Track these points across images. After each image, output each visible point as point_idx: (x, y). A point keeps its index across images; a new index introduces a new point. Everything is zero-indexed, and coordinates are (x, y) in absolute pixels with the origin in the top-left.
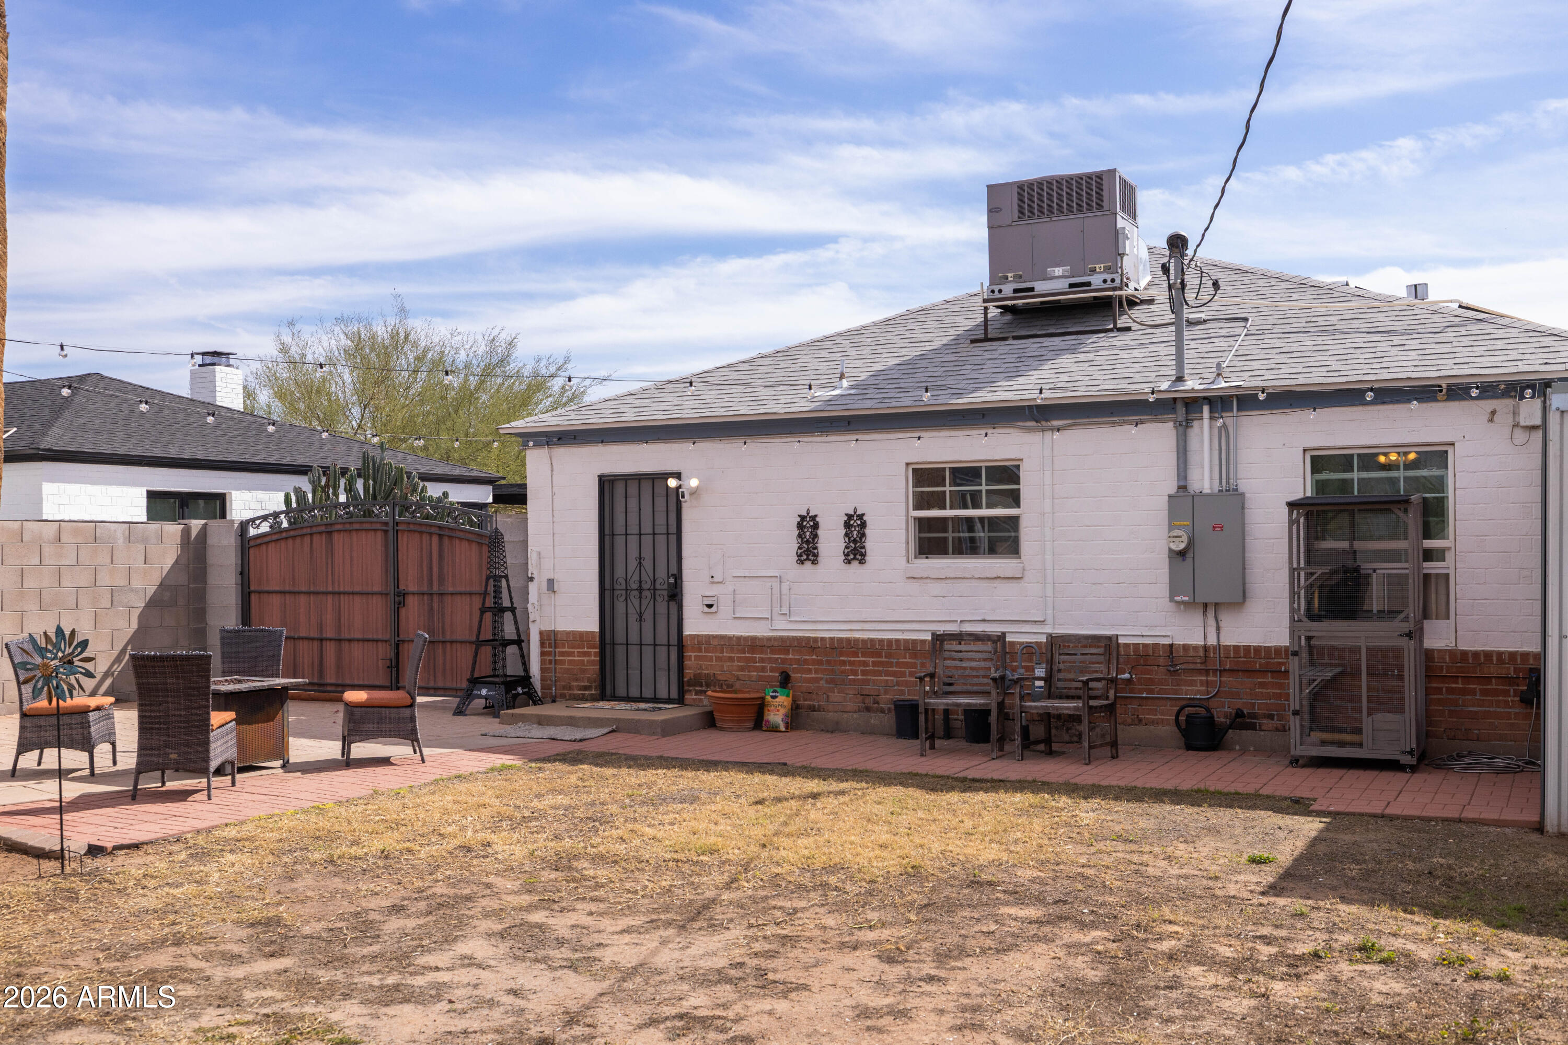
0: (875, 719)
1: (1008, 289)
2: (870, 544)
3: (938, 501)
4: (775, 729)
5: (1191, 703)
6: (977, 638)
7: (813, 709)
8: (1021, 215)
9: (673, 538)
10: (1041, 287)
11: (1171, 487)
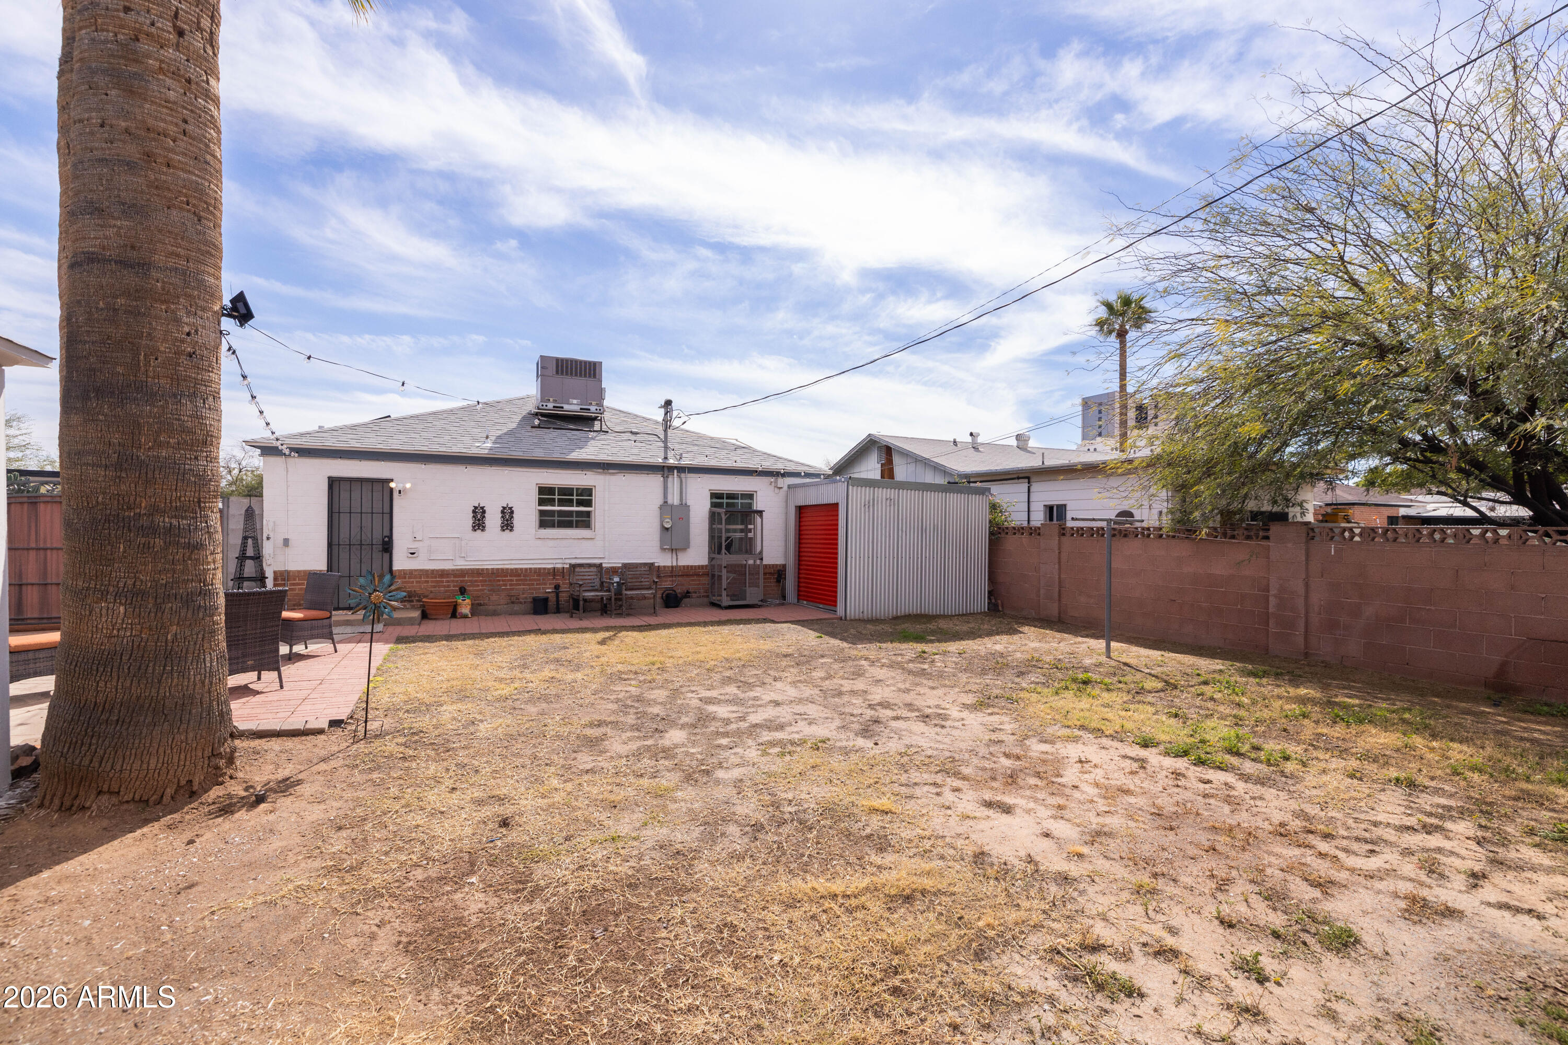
0: (516, 607)
1: (550, 406)
2: (516, 521)
3: (551, 502)
4: (465, 617)
5: (667, 589)
6: (590, 565)
7: (480, 605)
8: (557, 372)
9: (387, 517)
10: (566, 407)
11: (660, 501)
